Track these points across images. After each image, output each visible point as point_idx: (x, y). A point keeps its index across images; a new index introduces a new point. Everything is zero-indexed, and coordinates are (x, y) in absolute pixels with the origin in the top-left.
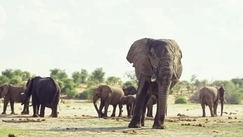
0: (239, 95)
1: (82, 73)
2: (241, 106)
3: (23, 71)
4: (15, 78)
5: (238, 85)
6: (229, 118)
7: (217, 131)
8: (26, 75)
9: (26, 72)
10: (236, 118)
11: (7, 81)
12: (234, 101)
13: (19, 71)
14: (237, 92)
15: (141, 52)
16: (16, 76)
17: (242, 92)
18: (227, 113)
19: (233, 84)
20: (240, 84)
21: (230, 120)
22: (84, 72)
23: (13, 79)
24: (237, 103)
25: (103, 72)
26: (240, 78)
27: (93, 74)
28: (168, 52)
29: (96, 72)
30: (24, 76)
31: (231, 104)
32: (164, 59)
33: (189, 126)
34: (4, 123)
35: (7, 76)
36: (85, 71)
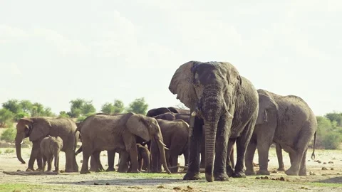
0: (337, 137)
1: (116, 105)
2: (340, 151)
3: (33, 102)
4: (21, 112)
5: (335, 123)
6: (323, 169)
7: (306, 187)
8: (36, 108)
9: (36, 105)
10: (332, 169)
11: (11, 117)
12: (329, 145)
13: (27, 102)
14: (334, 133)
15: (186, 79)
16: (23, 110)
17: (341, 132)
18: (319, 162)
19: (329, 122)
20: (339, 121)
21: (324, 172)
22: (118, 104)
23: (19, 114)
24: (334, 148)
25: (145, 104)
26: (339, 113)
27: (132, 107)
28: (215, 77)
29: (135, 103)
30: (34, 109)
31: (327, 149)
32: (210, 87)
33: (267, 181)
34: (6, 175)
35: (10, 110)
36: (119, 102)
